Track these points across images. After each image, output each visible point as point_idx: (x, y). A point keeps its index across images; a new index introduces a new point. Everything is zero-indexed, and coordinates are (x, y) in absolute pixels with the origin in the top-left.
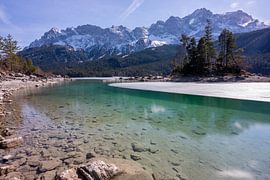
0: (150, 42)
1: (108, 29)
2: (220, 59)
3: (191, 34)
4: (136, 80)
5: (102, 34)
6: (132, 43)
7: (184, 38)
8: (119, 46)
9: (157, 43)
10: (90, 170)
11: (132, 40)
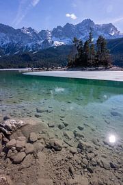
0: (53, 42)
1: (19, 30)
2: (97, 56)
3: (81, 38)
4: (43, 70)
5: (15, 34)
6: (40, 42)
7: (75, 40)
8: (30, 45)
9: (57, 43)
10: (4, 125)
11: (40, 40)
